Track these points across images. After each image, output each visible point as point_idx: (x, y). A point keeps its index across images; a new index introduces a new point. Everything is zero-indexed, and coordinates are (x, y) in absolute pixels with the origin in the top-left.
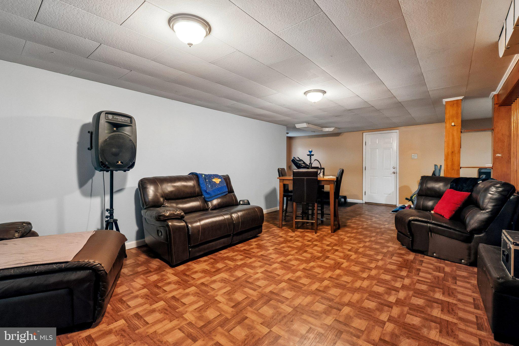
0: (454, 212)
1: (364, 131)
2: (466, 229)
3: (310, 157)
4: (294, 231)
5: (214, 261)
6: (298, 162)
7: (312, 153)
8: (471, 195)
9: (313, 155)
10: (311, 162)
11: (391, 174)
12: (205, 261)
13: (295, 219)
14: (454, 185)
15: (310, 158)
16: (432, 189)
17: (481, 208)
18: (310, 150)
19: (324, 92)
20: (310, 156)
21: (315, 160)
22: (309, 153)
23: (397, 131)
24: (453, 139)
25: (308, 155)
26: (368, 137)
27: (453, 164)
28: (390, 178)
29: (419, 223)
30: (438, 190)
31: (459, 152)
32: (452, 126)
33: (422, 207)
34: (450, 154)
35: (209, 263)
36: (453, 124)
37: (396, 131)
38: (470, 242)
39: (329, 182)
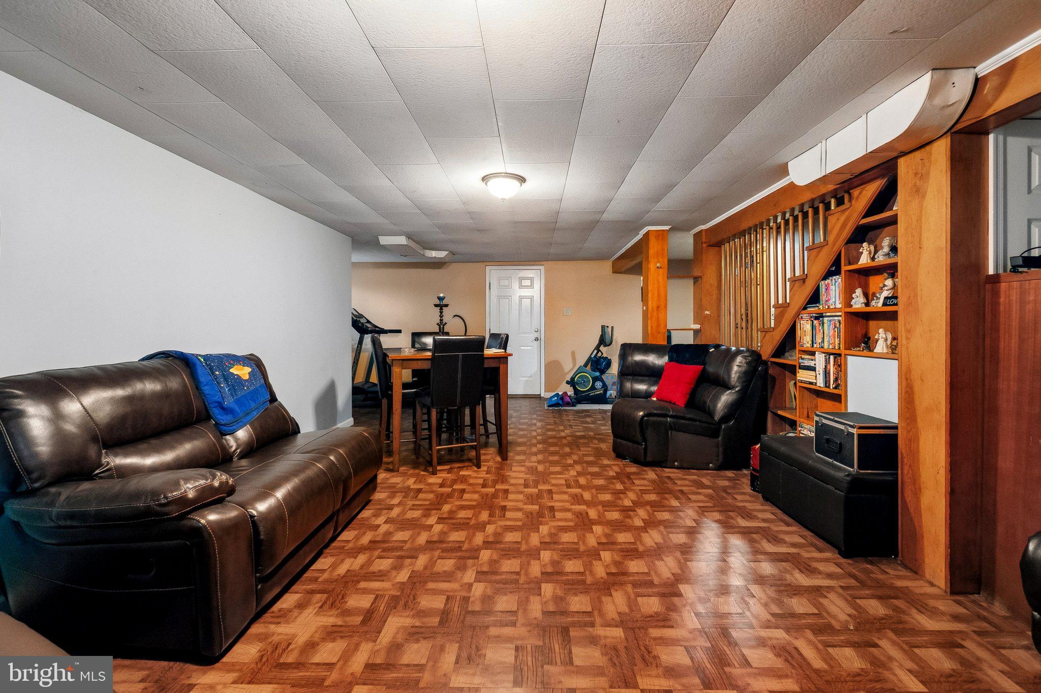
0: (688, 396)
1: (488, 263)
2: (713, 418)
3: (441, 309)
4: (434, 473)
5: (326, 595)
6: (359, 320)
7: (445, 302)
8: (704, 368)
9: (447, 306)
10: (443, 320)
11: (532, 342)
12: (301, 606)
13: (435, 445)
14: (675, 355)
15: (441, 312)
16: (643, 364)
17: (726, 386)
18: (442, 295)
19: (522, 180)
20: (439, 308)
21: (455, 316)
22: (438, 302)
23: (542, 268)
24: (658, 289)
25: (436, 306)
26: (493, 274)
27: (658, 326)
28: (530, 348)
29: (656, 418)
30: (651, 364)
31: (666, 307)
32: (658, 267)
33: (631, 393)
34: (655, 310)
35: (321, 607)
36: (658, 265)
37: (540, 268)
38: (718, 437)
39: (498, 360)
